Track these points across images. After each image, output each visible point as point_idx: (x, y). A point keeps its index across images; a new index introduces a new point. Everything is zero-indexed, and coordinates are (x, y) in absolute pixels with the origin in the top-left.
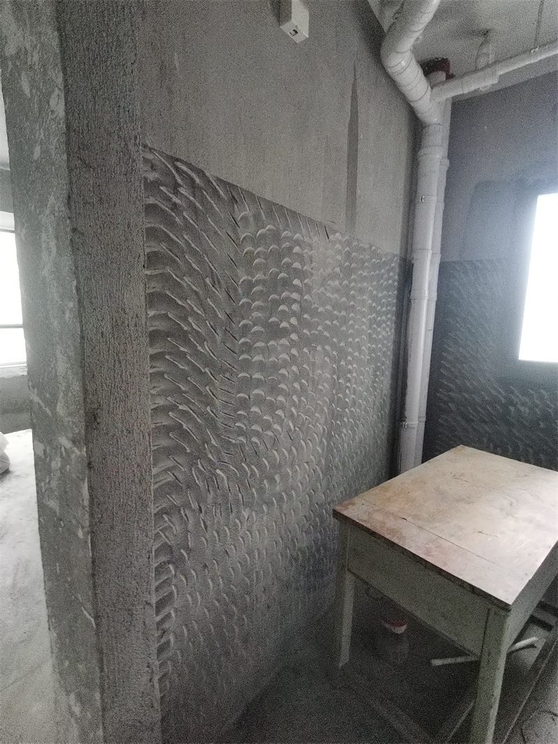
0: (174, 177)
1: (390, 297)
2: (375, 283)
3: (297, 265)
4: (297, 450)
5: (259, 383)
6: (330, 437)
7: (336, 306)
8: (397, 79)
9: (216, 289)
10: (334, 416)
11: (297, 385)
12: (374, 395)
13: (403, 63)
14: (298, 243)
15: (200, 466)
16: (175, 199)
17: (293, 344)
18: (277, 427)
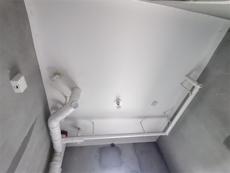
8: (51, 130)
13: (56, 125)
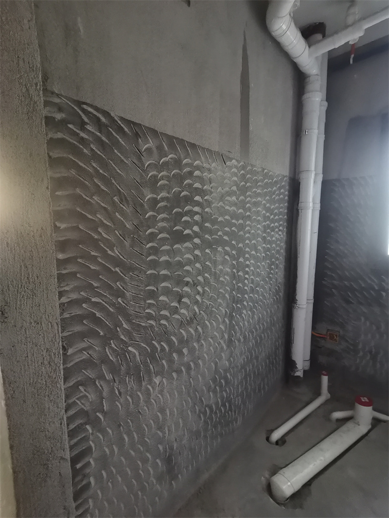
0: (81, 117)
1: (282, 208)
2: (268, 198)
3: (197, 185)
4: (202, 329)
5: (166, 278)
6: (231, 317)
7: (234, 216)
9: (123, 205)
10: (235, 300)
11: (200, 278)
12: (271, 284)
14: (198, 168)
15: (113, 346)
16: (82, 135)
17: (196, 247)
18: (183, 311)
